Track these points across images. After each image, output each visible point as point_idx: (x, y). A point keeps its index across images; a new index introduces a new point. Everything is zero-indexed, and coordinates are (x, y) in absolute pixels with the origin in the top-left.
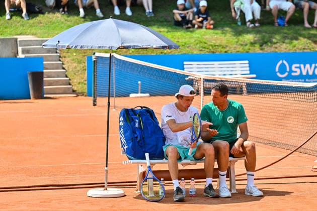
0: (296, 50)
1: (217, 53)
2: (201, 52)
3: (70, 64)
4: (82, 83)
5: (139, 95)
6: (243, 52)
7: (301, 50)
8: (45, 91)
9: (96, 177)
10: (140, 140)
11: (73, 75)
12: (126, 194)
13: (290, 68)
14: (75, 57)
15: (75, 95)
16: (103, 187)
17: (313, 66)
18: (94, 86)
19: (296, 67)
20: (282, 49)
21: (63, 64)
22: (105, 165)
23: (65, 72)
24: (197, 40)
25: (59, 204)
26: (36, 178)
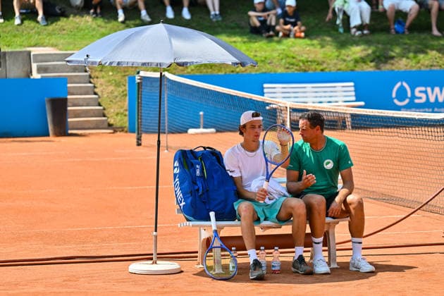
0: (420, 68)
1: (311, 72)
2: (288, 70)
3: (104, 87)
4: (122, 114)
5: (201, 130)
6: (346, 70)
7: (427, 67)
8: (70, 126)
9: (140, 246)
10: (203, 193)
11: (109, 102)
12: (182, 269)
13: (413, 93)
14: (112, 78)
15: (111, 131)
16: (152, 259)
18: (138, 118)
19: (420, 92)
20: (401, 66)
21: (95, 87)
22: (154, 229)
23: (97, 99)
24: (282, 53)
25: (89, 283)
26: (57, 247)
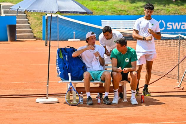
0: (170, 14)
1: (122, 15)
2: (112, 14)
3: (32, 20)
4: (40, 32)
5: (74, 40)
6: (138, 15)
7: (173, 14)
8: (17, 37)
9: (42, 90)
11: (34, 27)
12: (59, 101)
13: (166, 25)
14: (36, 16)
15: (35, 39)
16: (46, 96)
17: (180, 24)
18: (46, 34)
19: (170, 25)
20: (162, 13)
21: (28, 20)
22: (47, 83)
23: (29, 25)
24: (110, 7)
25: (18, 107)
26: (6, 90)
